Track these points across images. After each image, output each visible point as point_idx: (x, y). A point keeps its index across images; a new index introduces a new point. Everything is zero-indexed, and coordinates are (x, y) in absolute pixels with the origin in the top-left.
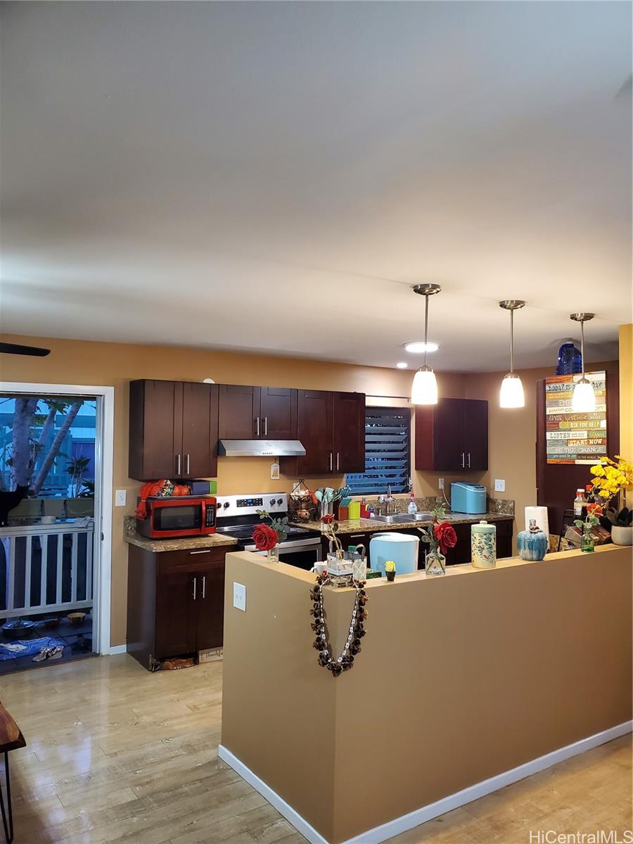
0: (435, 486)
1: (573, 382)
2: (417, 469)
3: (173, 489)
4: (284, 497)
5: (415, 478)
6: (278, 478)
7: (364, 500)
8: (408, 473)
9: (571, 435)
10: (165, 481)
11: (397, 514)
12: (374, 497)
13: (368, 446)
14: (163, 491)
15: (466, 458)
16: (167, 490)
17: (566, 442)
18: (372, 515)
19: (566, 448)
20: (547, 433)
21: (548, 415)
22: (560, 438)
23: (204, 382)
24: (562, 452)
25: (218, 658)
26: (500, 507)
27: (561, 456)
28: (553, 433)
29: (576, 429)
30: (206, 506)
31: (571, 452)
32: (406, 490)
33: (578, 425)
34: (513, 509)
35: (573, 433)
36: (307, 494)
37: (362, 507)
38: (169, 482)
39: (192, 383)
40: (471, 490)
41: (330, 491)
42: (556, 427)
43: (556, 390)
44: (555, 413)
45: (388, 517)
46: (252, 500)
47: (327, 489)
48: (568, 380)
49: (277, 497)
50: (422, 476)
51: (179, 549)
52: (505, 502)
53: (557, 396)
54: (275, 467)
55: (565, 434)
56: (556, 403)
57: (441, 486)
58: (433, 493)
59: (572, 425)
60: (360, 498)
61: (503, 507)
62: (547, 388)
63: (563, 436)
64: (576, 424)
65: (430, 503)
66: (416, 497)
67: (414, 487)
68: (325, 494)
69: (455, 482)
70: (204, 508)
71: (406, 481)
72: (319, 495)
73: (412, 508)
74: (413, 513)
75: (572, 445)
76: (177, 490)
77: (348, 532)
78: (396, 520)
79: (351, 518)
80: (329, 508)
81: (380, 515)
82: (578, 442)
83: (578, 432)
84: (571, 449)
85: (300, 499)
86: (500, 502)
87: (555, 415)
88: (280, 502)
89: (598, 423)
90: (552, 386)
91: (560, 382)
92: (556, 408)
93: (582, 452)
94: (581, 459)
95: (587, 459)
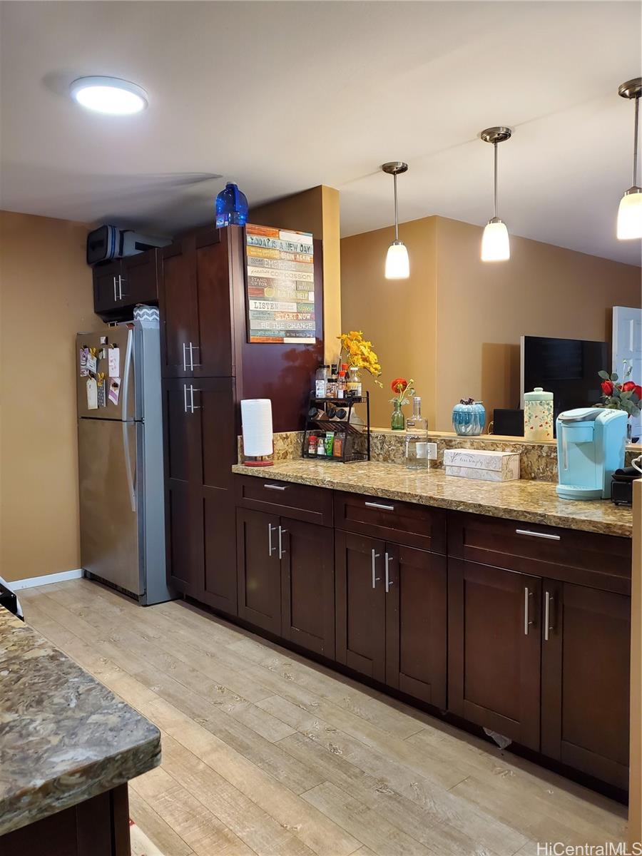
1: (279, 239)
9: (278, 307)
17: (274, 315)
19: (273, 323)
20: (250, 301)
21: (251, 277)
22: (266, 309)
24: (268, 328)
27: (267, 333)
28: (256, 302)
29: (283, 299)
31: (279, 329)
35: (280, 303)
42: (260, 293)
43: (259, 244)
44: (258, 275)
48: (274, 235)
53: (260, 252)
55: (272, 305)
56: (260, 262)
59: (279, 293)
62: (248, 239)
63: (269, 306)
75: (280, 319)
82: (286, 316)
83: (286, 304)
84: (279, 324)
87: (259, 278)
89: (306, 295)
90: (254, 237)
91: (264, 235)
92: (260, 269)
93: (291, 328)
94: (291, 336)
95: (296, 337)
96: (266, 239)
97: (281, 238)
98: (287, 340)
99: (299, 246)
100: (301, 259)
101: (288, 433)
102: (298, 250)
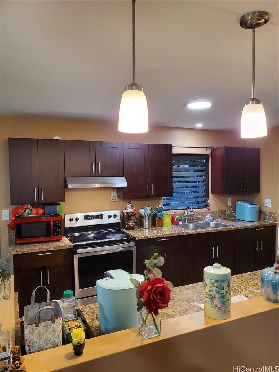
0: (226, 204)
2: (213, 192)
3: (32, 210)
4: (118, 213)
5: (211, 199)
6: (116, 201)
7: (175, 213)
8: (207, 195)
10: (26, 205)
11: (198, 222)
12: (181, 212)
13: (174, 179)
14: (25, 212)
15: (245, 185)
16: (28, 211)
18: (181, 223)
23: (54, 139)
26: (267, 217)
30: (53, 221)
32: (206, 206)
36: (133, 211)
37: (173, 218)
38: (29, 206)
39: (44, 139)
40: (248, 206)
41: (148, 209)
45: (191, 224)
46: (96, 215)
47: (147, 208)
49: (112, 213)
50: (216, 197)
51: (28, 252)
52: (271, 214)
54: (114, 194)
57: (229, 203)
58: (223, 208)
60: (172, 212)
61: (269, 217)
65: (222, 215)
66: (211, 211)
67: (211, 204)
68: (146, 211)
69: (238, 201)
70: (52, 223)
71: (206, 201)
72: (142, 211)
73: (208, 218)
74: (209, 221)
76: (34, 211)
77: (156, 237)
78: (196, 227)
79: (165, 225)
80: (149, 220)
81: (186, 223)
85: (128, 214)
86: (268, 213)
88: (115, 216)
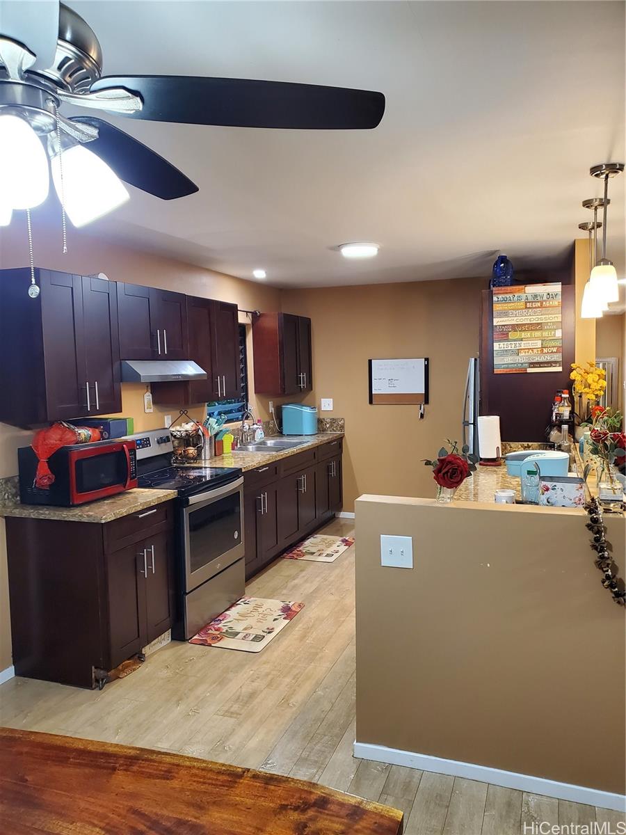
0: (267, 410)
1: (525, 293)
2: (256, 392)
5: (253, 403)
6: (153, 410)
8: (246, 398)
9: (522, 345)
15: (303, 378)
17: (518, 352)
19: (517, 358)
20: (494, 344)
21: (496, 326)
22: (510, 348)
24: (512, 362)
25: (161, 646)
26: (328, 426)
27: (510, 366)
28: (501, 343)
29: (528, 339)
31: (523, 362)
33: (531, 335)
34: (342, 427)
35: (525, 342)
40: (306, 411)
42: (504, 336)
43: (505, 301)
44: (503, 323)
46: (140, 440)
48: (519, 291)
50: (259, 399)
52: (333, 421)
53: (505, 306)
54: (148, 397)
55: (515, 344)
56: (505, 314)
57: (272, 409)
58: (266, 418)
59: (523, 335)
61: (331, 426)
62: (495, 299)
63: (513, 346)
64: (528, 334)
69: (287, 404)
71: (244, 407)
73: (260, 435)
75: (524, 354)
79: (225, 452)
82: (530, 351)
83: (530, 342)
84: (523, 358)
86: (328, 420)
87: (504, 326)
88: (168, 439)
89: (553, 332)
90: (500, 297)
91: (510, 293)
92: (504, 319)
93: (534, 361)
94: (534, 367)
95: (540, 367)
96: (511, 295)
97: (527, 292)
98: (530, 370)
99: (545, 294)
100: (548, 305)
101: (530, 444)
102: (545, 298)
